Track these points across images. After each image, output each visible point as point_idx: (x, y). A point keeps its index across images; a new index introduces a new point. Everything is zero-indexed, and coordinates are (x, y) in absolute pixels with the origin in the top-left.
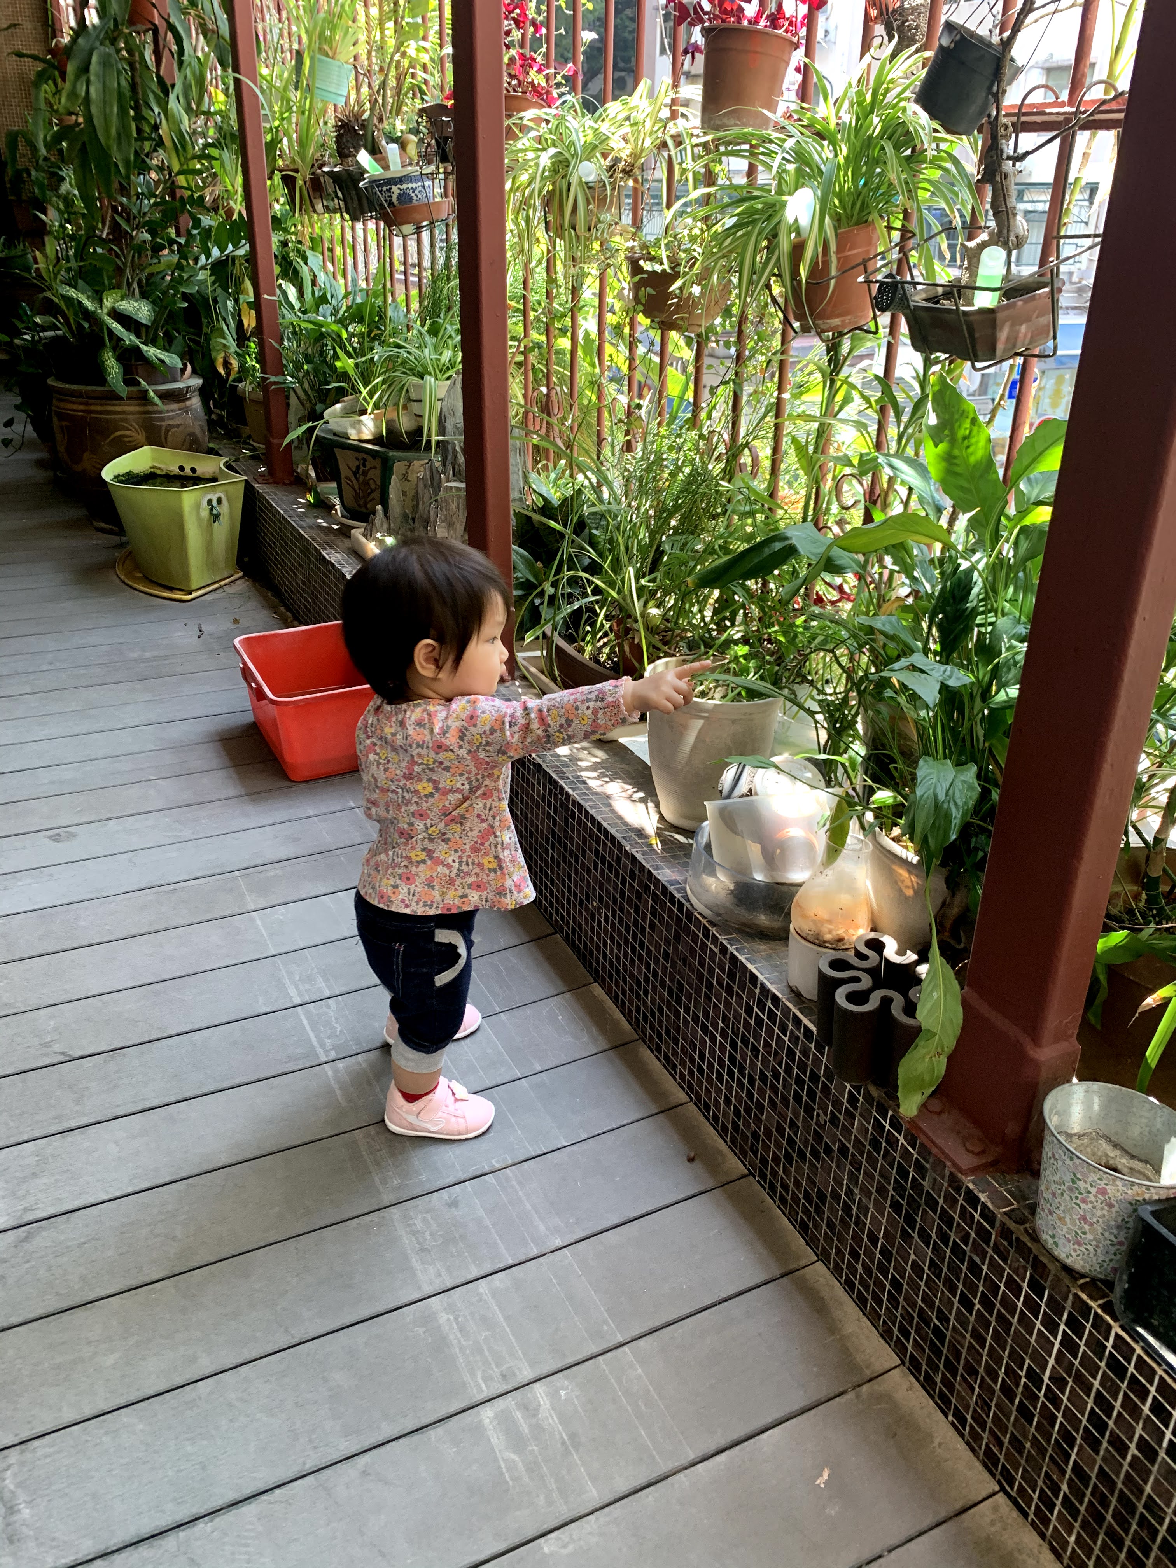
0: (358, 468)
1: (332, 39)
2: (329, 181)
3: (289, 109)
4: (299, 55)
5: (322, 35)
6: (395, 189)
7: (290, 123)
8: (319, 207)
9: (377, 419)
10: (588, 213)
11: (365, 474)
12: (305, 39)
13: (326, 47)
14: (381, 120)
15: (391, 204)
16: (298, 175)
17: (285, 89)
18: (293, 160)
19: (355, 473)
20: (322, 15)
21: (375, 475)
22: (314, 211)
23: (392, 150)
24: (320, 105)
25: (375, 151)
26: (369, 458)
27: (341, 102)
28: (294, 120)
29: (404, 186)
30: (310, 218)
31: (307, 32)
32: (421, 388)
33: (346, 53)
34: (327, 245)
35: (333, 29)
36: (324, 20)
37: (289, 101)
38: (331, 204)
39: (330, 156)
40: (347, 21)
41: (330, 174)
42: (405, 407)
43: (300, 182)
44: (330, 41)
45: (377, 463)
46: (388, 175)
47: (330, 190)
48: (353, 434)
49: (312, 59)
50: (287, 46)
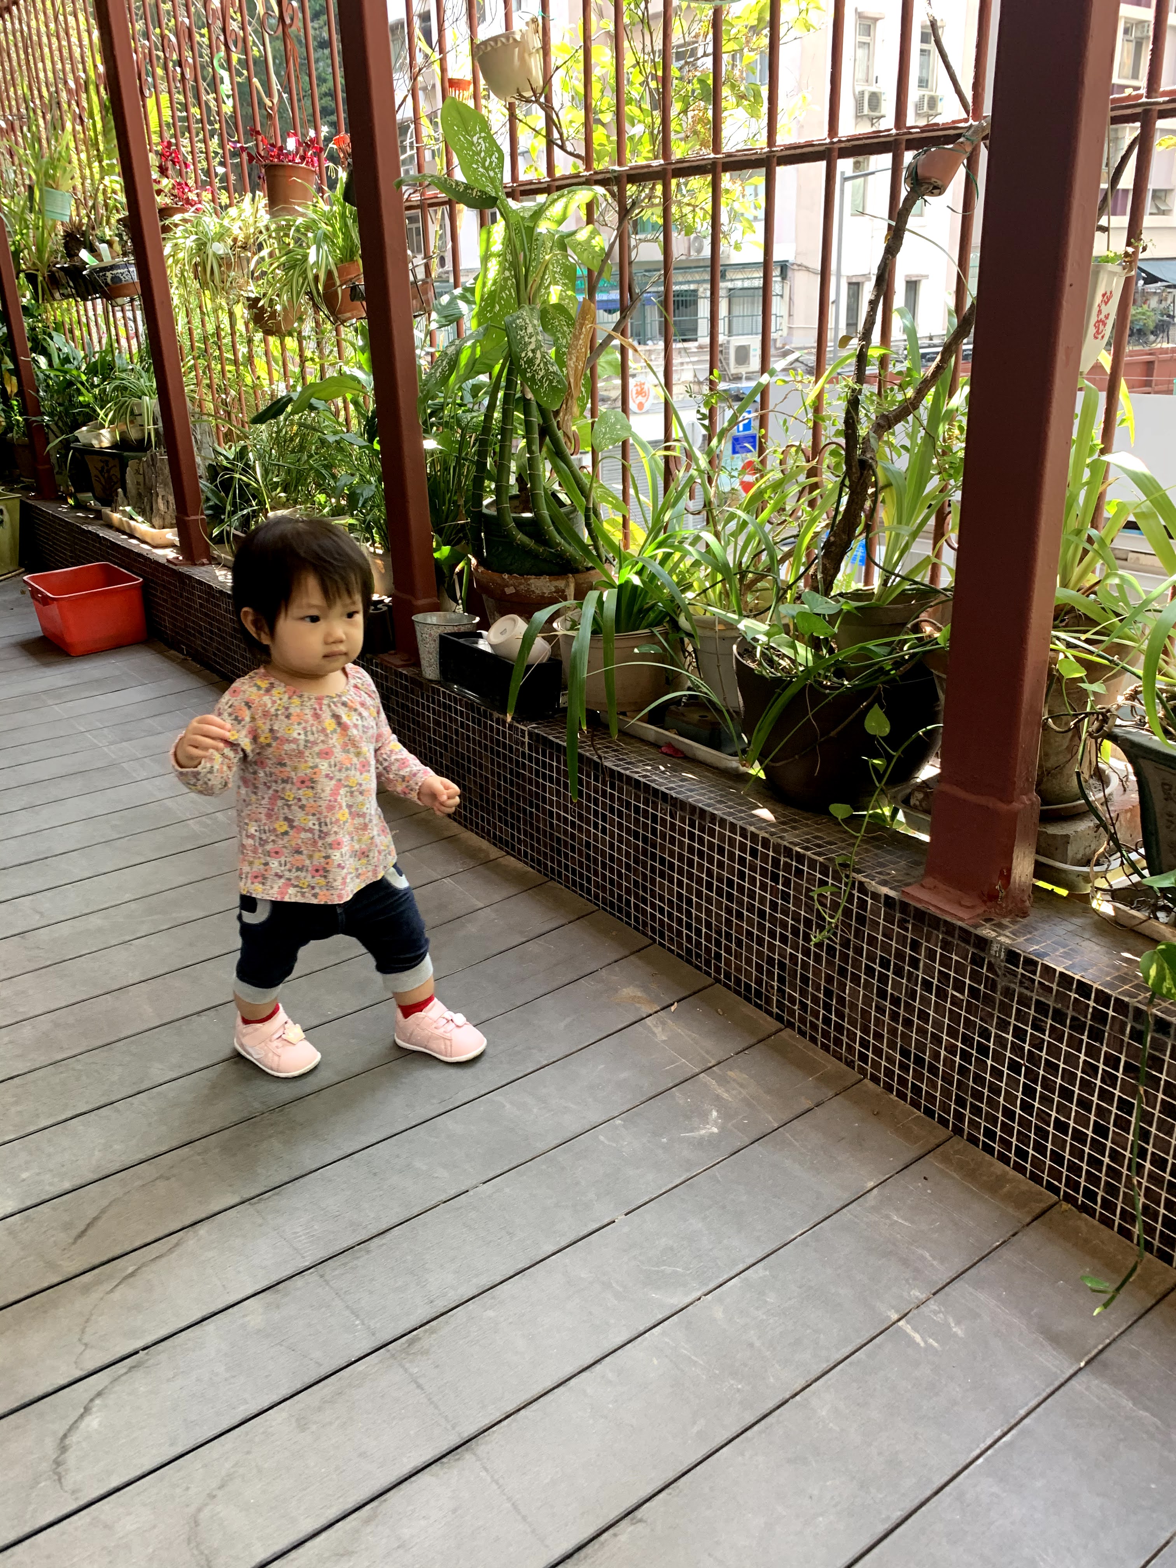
0: (103, 468)
1: (54, 176)
2: (62, 274)
3: (27, 228)
4: (31, 189)
5: (46, 174)
6: (108, 274)
7: (28, 236)
8: (57, 295)
9: (112, 432)
10: (221, 273)
11: (108, 471)
12: (34, 177)
13: (51, 182)
14: (93, 229)
15: (107, 284)
16: (39, 273)
17: (23, 212)
18: (34, 264)
19: (101, 472)
20: (45, 160)
21: (116, 471)
22: (54, 299)
23: (103, 248)
24: (50, 223)
25: (93, 250)
26: (110, 459)
27: (67, 219)
28: (31, 235)
29: (115, 272)
30: (52, 305)
31: (35, 171)
32: (139, 405)
33: (66, 185)
34: (67, 326)
35: (54, 169)
36: (47, 163)
37: (26, 220)
38: (65, 292)
39: (62, 257)
40: (63, 163)
41: (62, 268)
42: (132, 422)
43: (40, 278)
44: (53, 177)
45: (116, 462)
46: (103, 265)
47: (64, 282)
48: (97, 445)
49: (41, 190)
50: (20, 182)
